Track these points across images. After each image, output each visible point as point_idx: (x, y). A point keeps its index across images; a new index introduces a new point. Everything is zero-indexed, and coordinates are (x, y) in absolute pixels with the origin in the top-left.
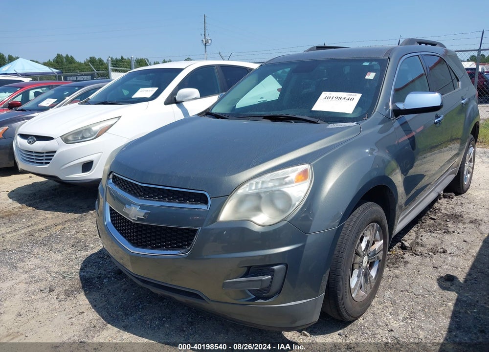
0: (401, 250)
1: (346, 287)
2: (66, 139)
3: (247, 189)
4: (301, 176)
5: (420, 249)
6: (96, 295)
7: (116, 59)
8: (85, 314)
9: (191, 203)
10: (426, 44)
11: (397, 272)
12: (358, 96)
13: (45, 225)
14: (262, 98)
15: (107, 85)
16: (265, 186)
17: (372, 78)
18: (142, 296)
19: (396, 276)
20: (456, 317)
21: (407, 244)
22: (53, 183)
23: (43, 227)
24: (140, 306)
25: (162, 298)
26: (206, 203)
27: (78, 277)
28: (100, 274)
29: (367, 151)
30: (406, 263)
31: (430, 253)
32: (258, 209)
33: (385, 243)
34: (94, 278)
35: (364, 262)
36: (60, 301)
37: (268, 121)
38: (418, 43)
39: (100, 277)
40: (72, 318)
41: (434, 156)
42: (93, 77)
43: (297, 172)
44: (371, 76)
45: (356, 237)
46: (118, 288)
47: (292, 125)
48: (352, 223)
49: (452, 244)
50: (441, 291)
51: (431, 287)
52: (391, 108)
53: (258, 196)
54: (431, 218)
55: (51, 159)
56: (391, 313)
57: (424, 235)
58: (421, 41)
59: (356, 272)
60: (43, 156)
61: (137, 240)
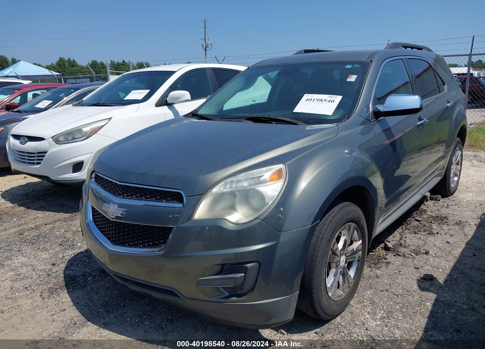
0: (384, 251)
1: (321, 286)
2: (57, 140)
3: (222, 188)
4: (276, 176)
5: (402, 250)
6: (79, 293)
7: (118, 62)
8: (67, 311)
9: (167, 201)
10: (412, 48)
11: (379, 272)
12: (339, 98)
13: (34, 225)
14: (254, 101)
15: (100, 88)
16: (240, 185)
17: (354, 81)
18: (125, 294)
19: (377, 277)
20: (434, 317)
21: (390, 245)
22: (46, 183)
23: (33, 226)
24: (122, 304)
25: (144, 296)
26: (181, 201)
27: (62, 275)
28: (85, 272)
29: (346, 151)
30: (388, 263)
31: (413, 254)
32: (232, 208)
33: (363, 243)
34: (79, 276)
35: (341, 262)
36: (43, 299)
37: (251, 122)
38: (403, 47)
39: (85, 276)
40: (53, 315)
41: (422, 157)
42: (92, 80)
43: (272, 171)
44: (353, 78)
45: (331, 236)
46: (102, 286)
47: (274, 126)
48: (328, 222)
49: (435, 245)
50: (420, 291)
51: (410, 287)
52: (371, 110)
53: (233, 194)
54: (416, 220)
55: (42, 160)
56: (369, 312)
57: (408, 236)
58: (406, 45)
59: (333, 271)
60: (34, 157)
61: (115, 238)
